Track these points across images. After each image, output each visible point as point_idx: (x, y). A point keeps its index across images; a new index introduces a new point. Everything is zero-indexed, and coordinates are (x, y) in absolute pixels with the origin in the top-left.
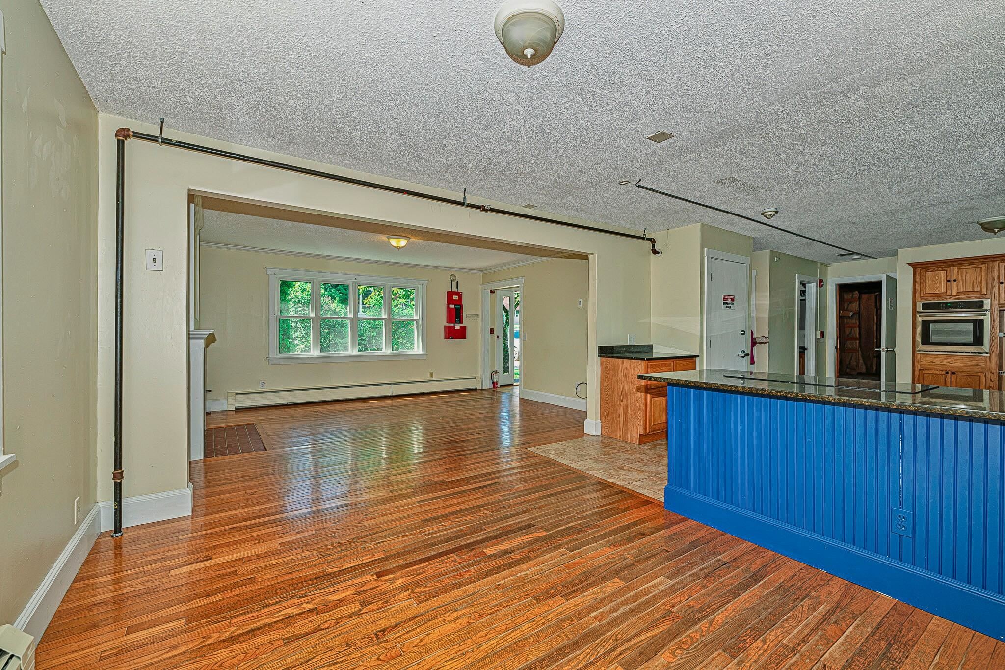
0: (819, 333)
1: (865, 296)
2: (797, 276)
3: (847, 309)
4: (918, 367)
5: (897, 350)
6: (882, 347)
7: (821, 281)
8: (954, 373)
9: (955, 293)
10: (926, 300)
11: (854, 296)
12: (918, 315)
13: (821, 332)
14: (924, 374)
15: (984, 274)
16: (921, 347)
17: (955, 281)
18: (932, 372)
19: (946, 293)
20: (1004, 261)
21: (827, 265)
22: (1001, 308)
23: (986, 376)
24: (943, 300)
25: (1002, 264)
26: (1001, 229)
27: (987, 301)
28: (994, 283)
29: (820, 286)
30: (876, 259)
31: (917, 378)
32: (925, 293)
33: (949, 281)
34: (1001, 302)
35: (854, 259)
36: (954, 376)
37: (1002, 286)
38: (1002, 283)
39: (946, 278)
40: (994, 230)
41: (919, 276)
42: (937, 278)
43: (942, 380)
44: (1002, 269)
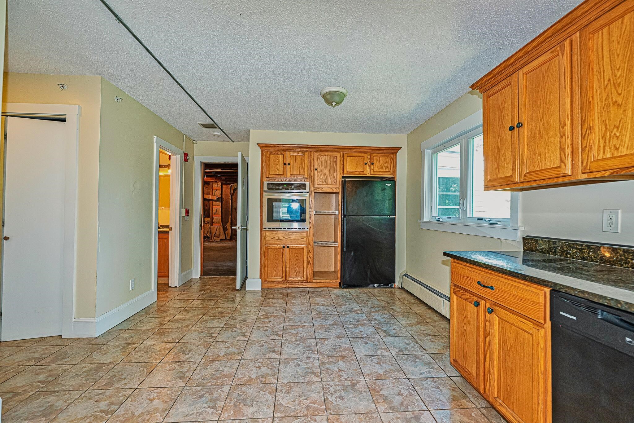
0: (184, 210)
1: (224, 186)
2: (155, 139)
3: (214, 194)
4: (264, 244)
5: (249, 227)
6: (238, 225)
7: (186, 155)
8: (288, 247)
9: (289, 175)
10: (269, 181)
11: (218, 186)
12: (264, 193)
13: (186, 209)
14: (268, 249)
15: (306, 161)
16: (267, 225)
17: (289, 164)
18: (273, 247)
19: (283, 174)
20: (317, 151)
21: (193, 142)
22: (316, 191)
23: (307, 247)
24: (281, 181)
25: (316, 154)
26: (337, 104)
27: (308, 184)
28: (311, 169)
29: (185, 160)
30: (233, 142)
31: (263, 253)
32: (270, 174)
33: (285, 164)
34: (316, 185)
35: (215, 135)
36: (288, 249)
37: (316, 172)
38: (316, 169)
39: (283, 161)
40: (333, 103)
41: (265, 157)
42: (277, 160)
43: (281, 254)
44: (316, 158)
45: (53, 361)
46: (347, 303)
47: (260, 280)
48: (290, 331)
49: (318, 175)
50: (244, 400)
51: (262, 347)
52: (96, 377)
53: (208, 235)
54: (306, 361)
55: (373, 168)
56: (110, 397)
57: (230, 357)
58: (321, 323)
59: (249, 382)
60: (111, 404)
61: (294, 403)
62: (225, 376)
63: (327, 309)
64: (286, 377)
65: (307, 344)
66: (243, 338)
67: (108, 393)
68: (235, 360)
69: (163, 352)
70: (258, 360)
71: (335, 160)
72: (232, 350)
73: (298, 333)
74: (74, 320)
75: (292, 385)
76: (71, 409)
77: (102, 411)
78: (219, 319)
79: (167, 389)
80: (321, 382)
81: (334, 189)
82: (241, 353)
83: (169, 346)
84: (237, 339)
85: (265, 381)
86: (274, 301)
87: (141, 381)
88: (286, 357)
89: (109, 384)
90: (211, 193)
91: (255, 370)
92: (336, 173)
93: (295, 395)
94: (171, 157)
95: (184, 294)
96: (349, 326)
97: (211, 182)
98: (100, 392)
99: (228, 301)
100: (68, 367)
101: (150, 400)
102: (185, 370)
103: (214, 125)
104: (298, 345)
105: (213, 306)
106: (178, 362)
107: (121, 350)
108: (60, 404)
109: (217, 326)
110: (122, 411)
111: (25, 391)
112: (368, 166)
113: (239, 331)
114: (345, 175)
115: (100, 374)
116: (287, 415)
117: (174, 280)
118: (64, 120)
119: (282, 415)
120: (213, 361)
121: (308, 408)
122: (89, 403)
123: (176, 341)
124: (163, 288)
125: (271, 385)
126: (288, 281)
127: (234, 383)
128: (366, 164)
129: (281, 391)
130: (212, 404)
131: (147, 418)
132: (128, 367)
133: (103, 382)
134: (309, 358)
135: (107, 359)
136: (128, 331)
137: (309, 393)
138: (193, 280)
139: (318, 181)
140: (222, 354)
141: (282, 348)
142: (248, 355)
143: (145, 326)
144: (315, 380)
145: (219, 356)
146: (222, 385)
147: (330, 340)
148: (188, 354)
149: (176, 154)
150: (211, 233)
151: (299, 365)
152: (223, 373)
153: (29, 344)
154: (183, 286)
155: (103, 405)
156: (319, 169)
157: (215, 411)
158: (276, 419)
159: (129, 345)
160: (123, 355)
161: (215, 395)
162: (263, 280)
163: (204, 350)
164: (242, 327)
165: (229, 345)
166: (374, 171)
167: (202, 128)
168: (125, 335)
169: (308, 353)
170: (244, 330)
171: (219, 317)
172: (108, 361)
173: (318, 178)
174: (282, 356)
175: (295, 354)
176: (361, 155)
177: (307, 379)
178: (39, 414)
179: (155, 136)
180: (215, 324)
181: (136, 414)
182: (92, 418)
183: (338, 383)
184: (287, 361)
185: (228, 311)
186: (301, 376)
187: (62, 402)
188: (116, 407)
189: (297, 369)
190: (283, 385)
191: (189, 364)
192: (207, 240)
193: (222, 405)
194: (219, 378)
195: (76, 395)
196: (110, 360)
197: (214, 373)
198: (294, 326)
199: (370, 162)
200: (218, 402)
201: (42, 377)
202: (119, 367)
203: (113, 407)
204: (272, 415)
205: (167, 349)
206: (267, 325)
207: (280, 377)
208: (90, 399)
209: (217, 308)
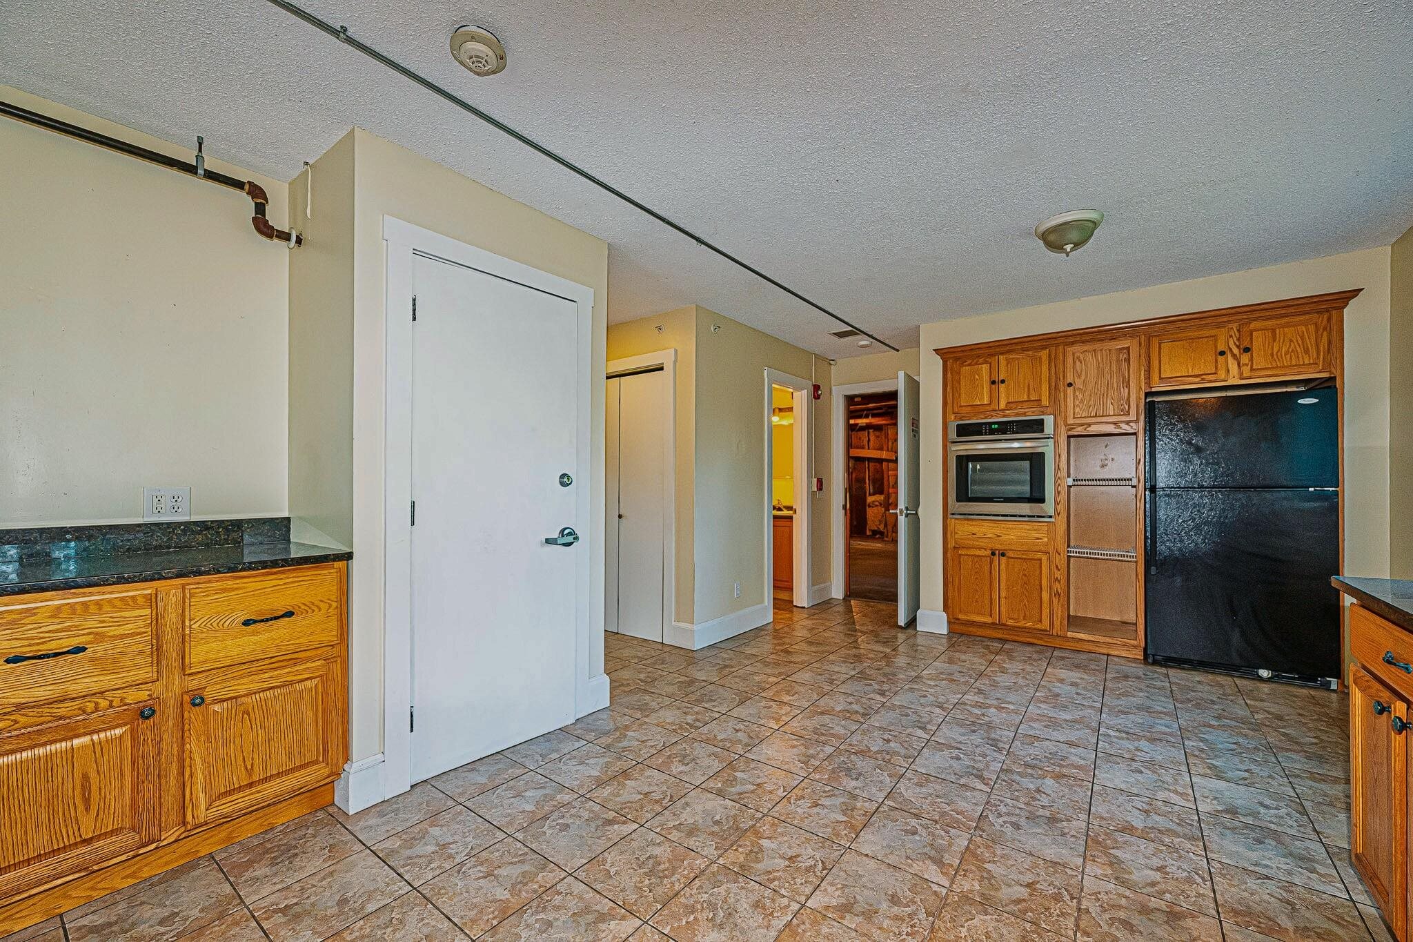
0: (815, 481)
2: (765, 372)
3: (892, 449)
4: (951, 544)
5: (921, 511)
6: (899, 508)
7: (817, 387)
8: (1003, 555)
9: (1003, 404)
10: (961, 419)
12: (950, 447)
13: (818, 479)
14: (961, 555)
15: (1045, 368)
16: (957, 507)
17: (1003, 381)
18: (972, 552)
19: (990, 404)
20: (1073, 343)
21: (830, 362)
22: (1070, 433)
23: (1049, 558)
24: (986, 418)
25: (1070, 350)
26: (1077, 245)
27: (1049, 421)
28: (1058, 386)
29: (815, 397)
30: (898, 351)
31: (950, 563)
32: (961, 406)
33: (993, 382)
34: (1070, 421)
35: (862, 346)
36: (1003, 559)
37: (1070, 390)
38: (1070, 385)
39: (990, 376)
40: (1065, 247)
41: (951, 373)
42: (977, 377)
43: (987, 568)
44: (1069, 360)
45: (654, 664)
46: (1141, 694)
47: (944, 614)
48: (969, 708)
49: (1075, 397)
50: (849, 770)
51: (905, 717)
52: (688, 690)
53: (882, 528)
54: (976, 758)
55: (1251, 360)
56: (697, 713)
57: (848, 715)
58: (1046, 712)
59: (864, 753)
60: (697, 720)
61: (923, 800)
62: (833, 735)
63: (1077, 694)
64: (924, 766)
65: (993, 736)
66: (878, 697)
67: (697, 709)
68: (855, 721)
69: (763, 685)
70: (890, 731)
71: (1123, 356)
72: (855, 707)
73: (983, 715)
74: (673, 623)
75: (932, 778)
76: (662, 712)
77: (687, 723)
78: (852, 663)
79: (756, 725)
80: (989, 794)
81: (1123, 425)
82: (867, 715)
83: (771, 679)
84: (868, 696)
85: (890, 760)
86: (963, 657)
87: (731, 708)
88: (942, 741)
89: (699, 701)
90: (885, 448)
91: (880, 742)
92: (1128, 386)
93: (931, 792)
94: (794, 394)
95: (813, 619)
96: (1112, 733)
97: (885, 425)
98: (690, 706)
99: (877, 642)
100: (665, 673)
101: (735, 729)
102: (783, 712)
103: (855, 331)
104: (974, 731)
105: (850, 643)
106: (777, 701)
107: (717, 670)
108: (654, 704)
109: (845, 671)
110: (705, 730)
111: (628, 684)
112: (1230, 359)
113: (876, 687)
114: (1154, 390)
115: (692, 689)
116: (904, 808)
117: (802, 596)
118: (662, 369)
119: (896, 806)
120: (822, 713)
121: (943, 814)
122: (677, 712)
123: (782, 677)
124: (783, 604)
125: (897, 768)
126: (1005, 625)
127: (842, 747)
128: (1222, 353)
129: (909, 779)
130: (803, 759)
131: (728, 746)
132: (721, 690)
133: (694, 697)
134: (984, 756)
135: (701, 676)
136: (729, 651)
137: (956, 798)
138: (832, 601)
139: (1077, 410)
140: (839, 708)
141: (940, 727)
142: (876, 721)
143: (749, 651)
144: (979, 787)
145: (834, 710)
146: (825, 743)
147: (1047, 743)
148: (793, 696)
149: (800, 389)
150: (886, 525)
151: (958, 758)
152: (832, 731)
153: (635, 642)
154: (814, 607)
155: (690, 719)
156: (1079, 383)
157: (804, 767)
158: (885, 806)
159: (726, 666)
160: (718, 676)
161: (811, 752)
162: (951, 617)
163: (816, 697)
164: (884, 682)
165: (853, 701)
166: (1252, 370)
167: (836, 338)
168: (725, 656)
169: (988, 749)
170: (886, 687)
171: (853, 661)
172: (702, 679)
173: (1077, 402)
174: (933, 738)
175: (960, 742)
176: (1206, 333)
177: (962, 781)
178: (637, 707)
179: (766, 368)
180: (842, 668)
181: (719, 738)
182: (678, 726)
183: (1022, 806)
184: (940, 746)
185: (871, 656)
186: (955, 774)
187: (655, 703)
188: (701, 725)
189: (954, 763)
190: (917, 773)
191: (791, 707)
192: (879, 538)
193: (817, 765)
194: (823, 734)
195: (667, 701)
196: (704, 678)
197: (819, 727)
198: (982, 703)
199: (1238, 347)
200: (812, 760)
201: (642, 676)
202: (711, 687)
203: (698, 724)
204: (881, 800)
205: (768, 684)
206: (929, 690)
207: (917, 763)
208: (679, 709)
209: (855, 648)
